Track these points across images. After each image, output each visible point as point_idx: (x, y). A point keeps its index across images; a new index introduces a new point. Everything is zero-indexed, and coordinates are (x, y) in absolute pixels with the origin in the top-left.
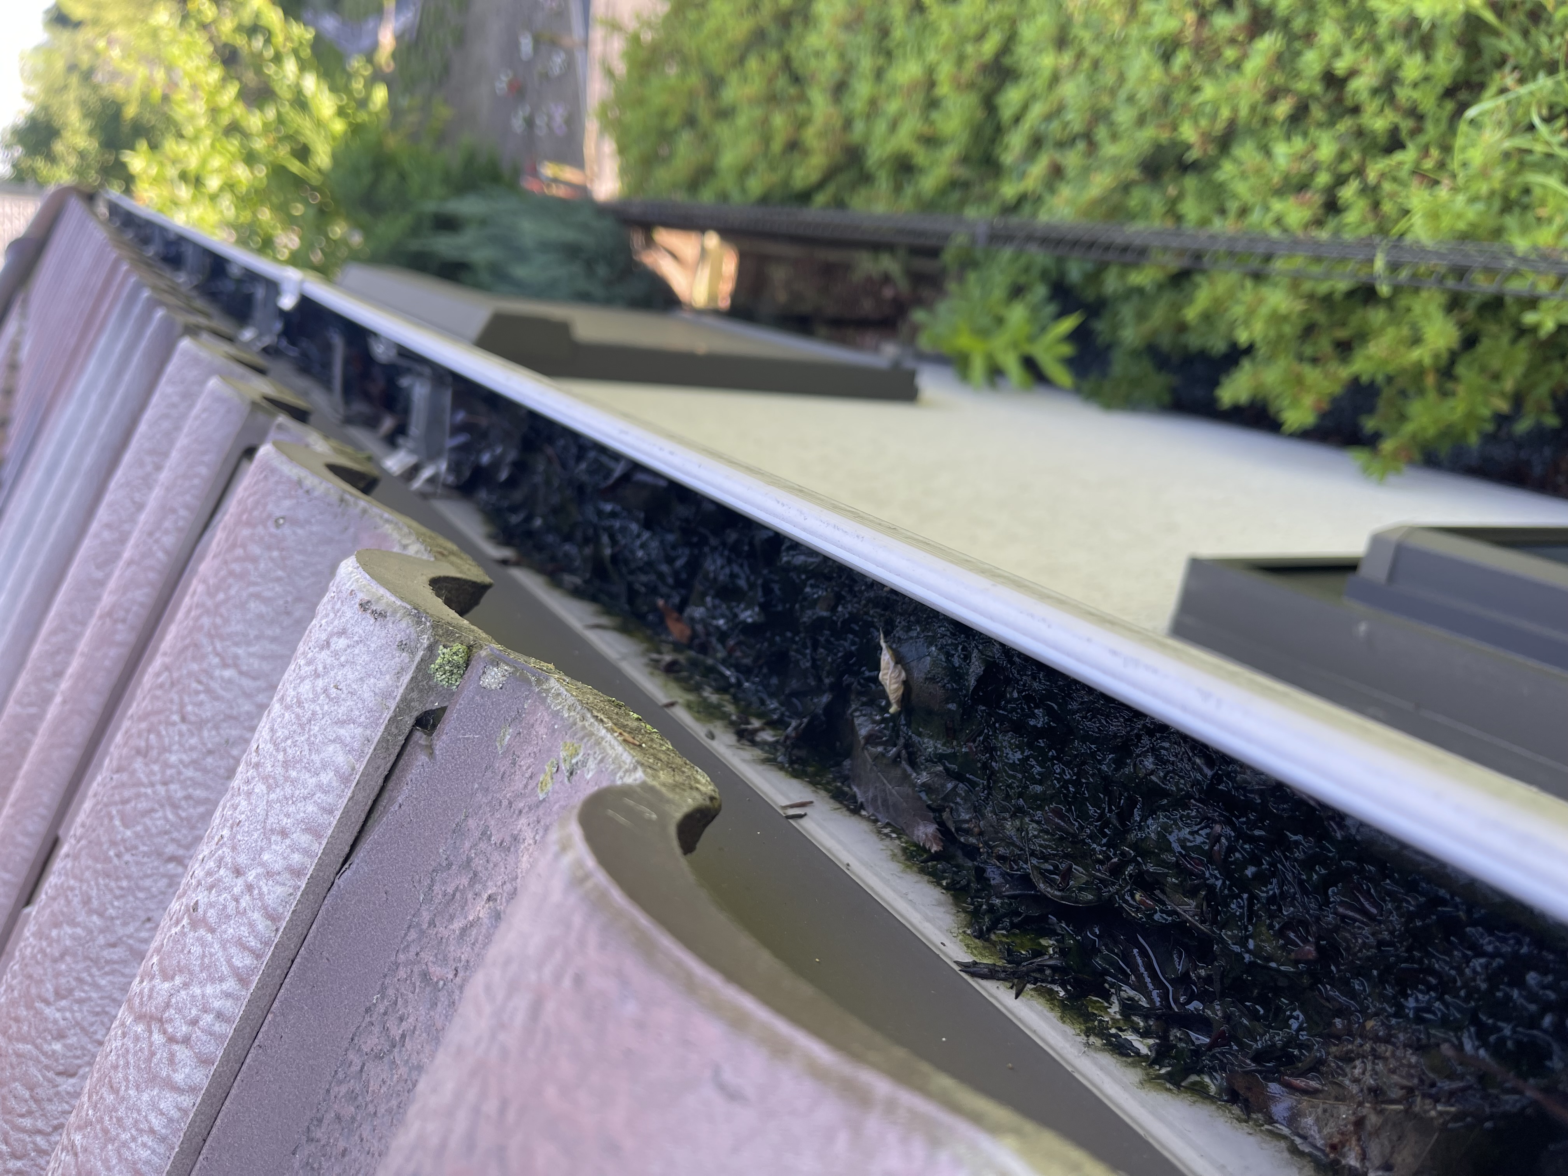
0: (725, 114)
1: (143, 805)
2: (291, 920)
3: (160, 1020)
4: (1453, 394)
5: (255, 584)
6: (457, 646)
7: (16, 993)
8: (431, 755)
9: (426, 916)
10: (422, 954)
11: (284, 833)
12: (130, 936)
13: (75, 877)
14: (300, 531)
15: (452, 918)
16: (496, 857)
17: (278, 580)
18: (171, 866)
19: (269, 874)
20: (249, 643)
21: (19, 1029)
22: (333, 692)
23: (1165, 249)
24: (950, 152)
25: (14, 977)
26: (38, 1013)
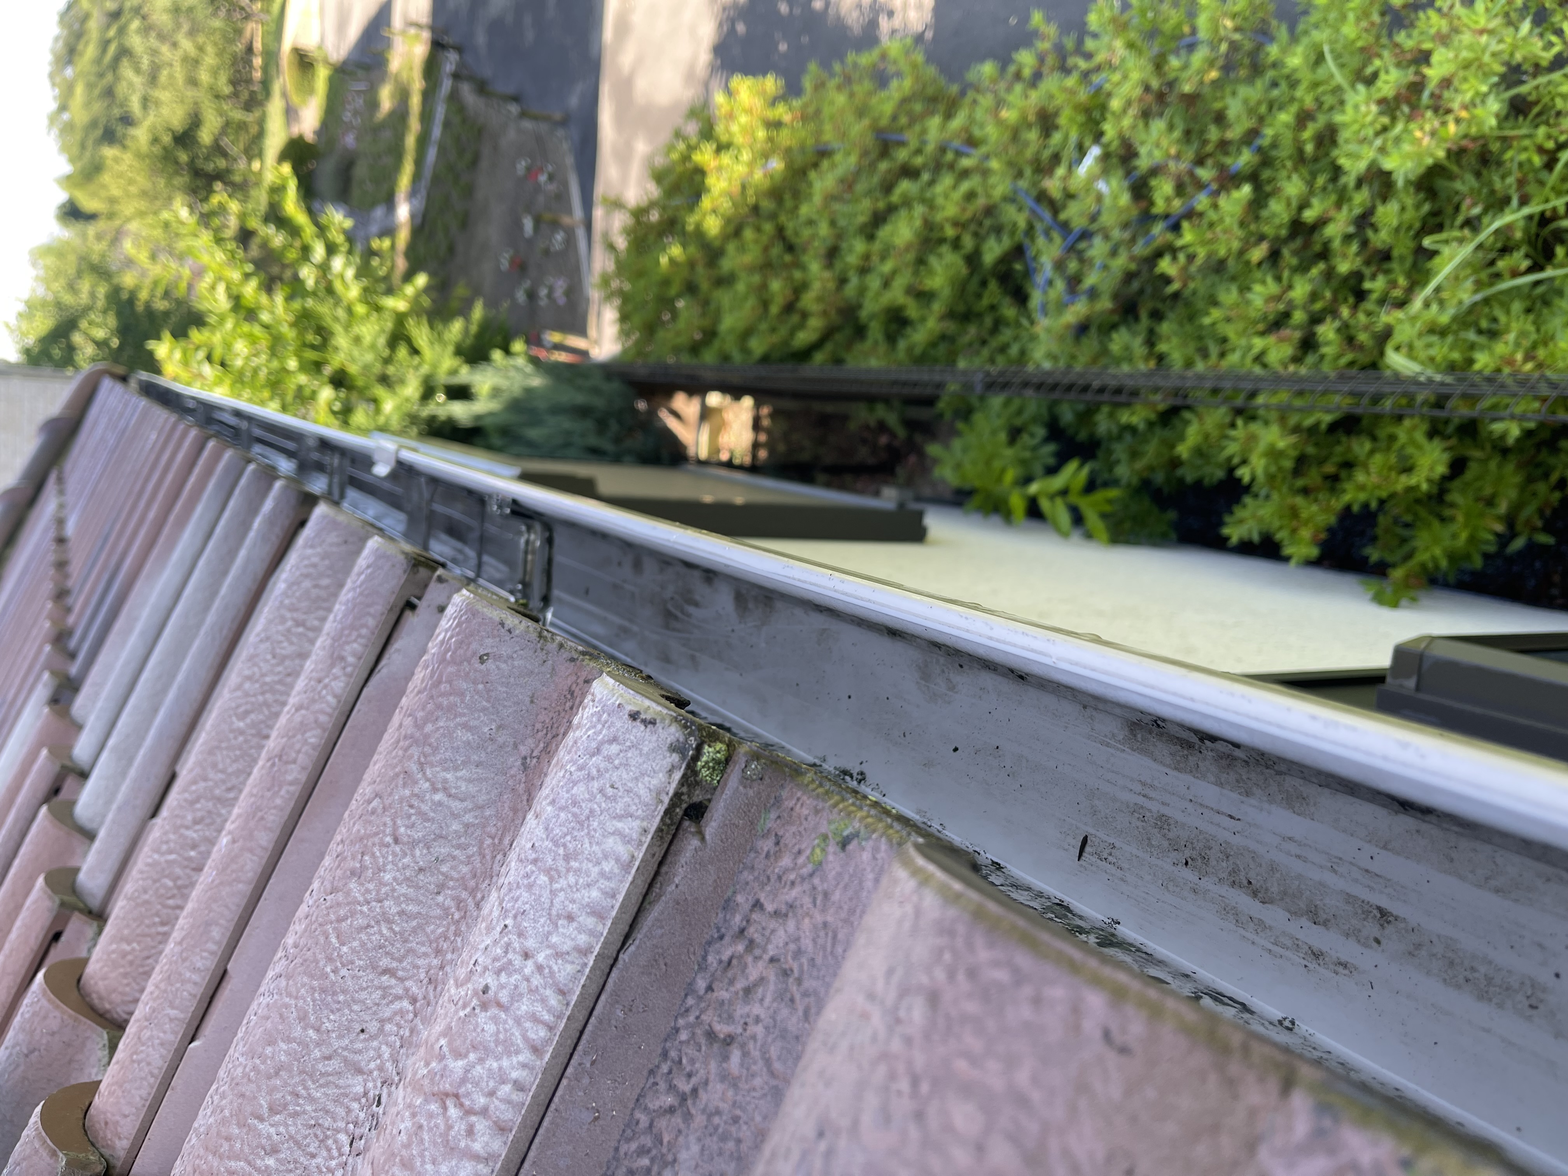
0: (724, 281)
1: (361, 921)
2: (581, 994)
3: (457, 1096)
4: (1452, 519)
5: (463, 715)
6: (719, 746)
7: (227, 1113)
8: (703, 839)
9: (701, 985)
10: (703, 1017)
11: (570, 918)
12: (345, 1049)
13: (289, 995)
14: (503, 666)
15: (732, 982)
16: (773, 924)
17: (484, 709)
18: (385, 978)
19: (558, 955)
20: (456, 769)
21: (231, 1147)
22: (610, 791)
23: (1156, 390)
24: (937, 307)
25: (223, 1096)
26: (251, 1129)
